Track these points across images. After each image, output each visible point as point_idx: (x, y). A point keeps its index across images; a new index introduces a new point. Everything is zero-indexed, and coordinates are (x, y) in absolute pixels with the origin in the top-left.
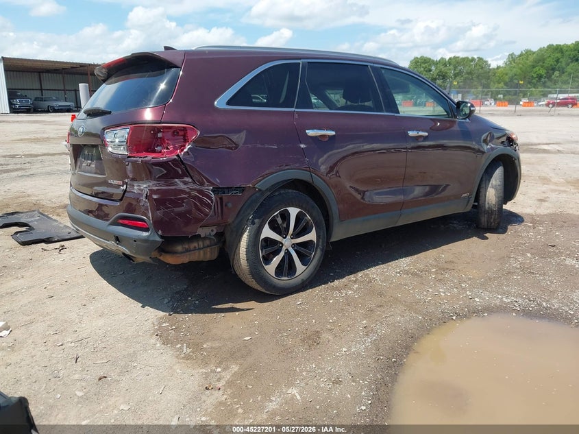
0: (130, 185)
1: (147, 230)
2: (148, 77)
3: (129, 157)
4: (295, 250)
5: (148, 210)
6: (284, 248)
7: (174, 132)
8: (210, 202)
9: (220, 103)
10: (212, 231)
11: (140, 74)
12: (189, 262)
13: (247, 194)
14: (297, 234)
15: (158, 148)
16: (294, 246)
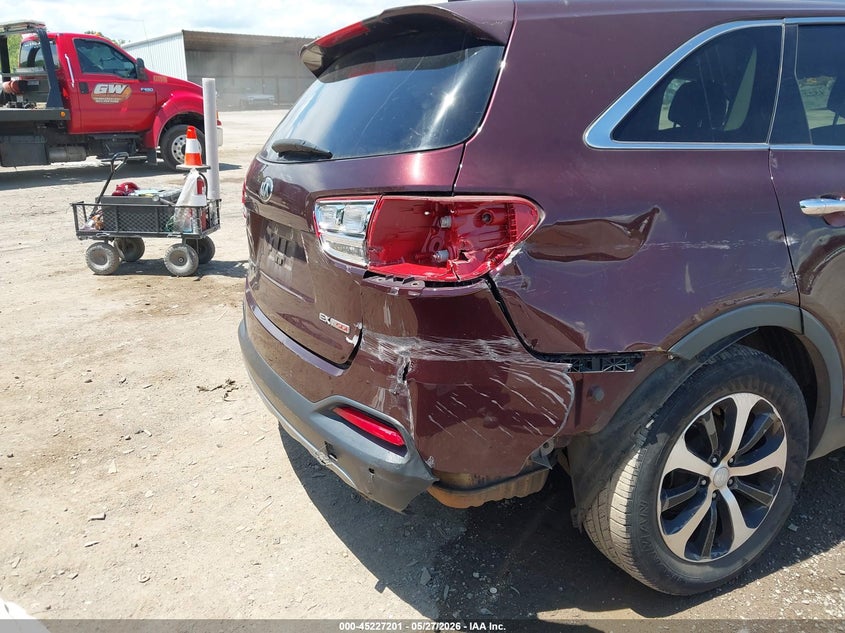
0: (367, 338)
1: (400, 450)
2: (421, 68)
3: (369, 274)
4: (733, 491)
5: (406, 407)
6: (711, 489)
7: (480, 217)
8: (561, 400)
9: (598, 134)
10: (546, 445)
11: (402, 61)
12: (486, 504)
13: (645, 368)
14: (744, 458)
15: (441, 255)
16: (732, 483)
